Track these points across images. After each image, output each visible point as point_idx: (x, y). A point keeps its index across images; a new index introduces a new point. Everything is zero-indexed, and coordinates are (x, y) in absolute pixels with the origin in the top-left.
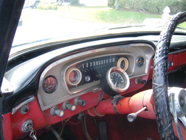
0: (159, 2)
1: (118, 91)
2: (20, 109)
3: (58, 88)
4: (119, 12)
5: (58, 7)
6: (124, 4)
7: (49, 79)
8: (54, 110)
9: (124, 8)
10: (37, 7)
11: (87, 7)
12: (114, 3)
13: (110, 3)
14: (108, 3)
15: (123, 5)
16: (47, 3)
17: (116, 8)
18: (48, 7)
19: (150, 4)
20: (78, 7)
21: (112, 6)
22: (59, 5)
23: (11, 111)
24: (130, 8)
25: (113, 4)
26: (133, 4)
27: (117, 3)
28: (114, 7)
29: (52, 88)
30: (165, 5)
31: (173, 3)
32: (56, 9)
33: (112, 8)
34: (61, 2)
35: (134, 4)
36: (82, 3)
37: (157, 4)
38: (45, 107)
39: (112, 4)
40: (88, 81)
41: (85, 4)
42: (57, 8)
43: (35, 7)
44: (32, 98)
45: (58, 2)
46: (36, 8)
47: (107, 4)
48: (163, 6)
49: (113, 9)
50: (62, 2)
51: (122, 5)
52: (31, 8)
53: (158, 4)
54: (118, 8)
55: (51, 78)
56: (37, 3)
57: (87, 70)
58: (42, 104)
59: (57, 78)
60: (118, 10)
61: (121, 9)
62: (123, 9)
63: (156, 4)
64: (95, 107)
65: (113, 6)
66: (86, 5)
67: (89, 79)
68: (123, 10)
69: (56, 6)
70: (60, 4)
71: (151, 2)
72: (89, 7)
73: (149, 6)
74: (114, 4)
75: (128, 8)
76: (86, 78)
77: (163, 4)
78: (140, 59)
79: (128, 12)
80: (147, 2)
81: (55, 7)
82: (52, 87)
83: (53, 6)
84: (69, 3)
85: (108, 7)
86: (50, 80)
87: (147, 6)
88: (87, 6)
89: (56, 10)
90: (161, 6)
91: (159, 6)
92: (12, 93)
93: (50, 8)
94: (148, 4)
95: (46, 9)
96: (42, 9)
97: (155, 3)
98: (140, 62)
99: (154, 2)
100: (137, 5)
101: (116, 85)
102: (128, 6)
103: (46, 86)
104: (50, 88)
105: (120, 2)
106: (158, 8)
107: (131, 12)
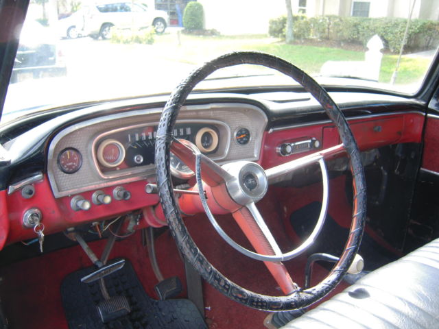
0: (387, 24)
1: (181, 175)
2: (21, 188)
3: (84, 168)
4: (295, 47)
5: (156, 37)
6: (305, 30)
7: (68, 152)
8: (77, 201)
9: (305, 39)
10: (106, 37)
11: (223, 36)
12: (284, 27)
13: (274, 27)
14: (271, 28)
15: (304, 32)
16: (130, 29)
17: (288, 40)
18: (132, 38)
19: (366, 28)
20: (201, 36)
21: (278, 34)
22: (157, 32)
23: (7, 188)
24: (321, 38)
25: (281, 31)
26: (327, 30)
27: (291, 27)
28: (284, 36)
29: (74, 167)
30: (401, 32)
31: (422, 26)
32: (150, 42)
33: (280, 39)
34: (162, 25)
35: (329, 29)
36: (211, 29)
37: (383, 30)
38: (60, 193)
39: (278, 29)
40: (139, 163)
41: (218, 31)
42: (152, 39)
43: (100, 38)
44: (39, 176)
45: (156, 26)
46: (104, 38)
47: (266, 31)
48: (396, 33)
49: (282, 41)
50: (165, 26)
51: (302, 31)
52: (92, 39)
53: (384, 28)
54: (293, 39)
55: (71, 151)
56: (107, 29)
57: (137, 146)
58: (56, 187)
59: (82, 153)
60: (292, 43)
61: (298, 41)
62: (303, 41)
63: (379, 30)
64: (154, 207)
65: (280, 35)
66: (219, 33)
67: (142, 160)
68: (303, 44)
69: (151, 34)
70: (160, 30)
71: (368, 24)
72: (227, 37)
73: (363, 35)
74: (283, 30)
75: (315, 37)
76: (135, 158)
77: (396, 30)
78: (244, 132)
79: (316, 48)
80: (359, 24)
81: (149, 38)
82: (73, 165)
83: (143, 35)
84: (180, 29)
85: (269, 35)
86: (70, 154)
87: (358, 33)
88: (221, 34)
89: (151, 44)
90: (392, 33)
91: (387, 34)
92: (9, 162)
93: (138, 41)
94: (360, 29)
95: (127, 42)
96: (118, 41)
97: (377, 28)
98: (242, 136)
99: (376, 25)
100: (338, 32)
101: (177, 167)
102: (316, 36)
103: (63, 162)
104: (70, 167)
105: (297, 24)
106: (385, 37)
107: (321, 46)
